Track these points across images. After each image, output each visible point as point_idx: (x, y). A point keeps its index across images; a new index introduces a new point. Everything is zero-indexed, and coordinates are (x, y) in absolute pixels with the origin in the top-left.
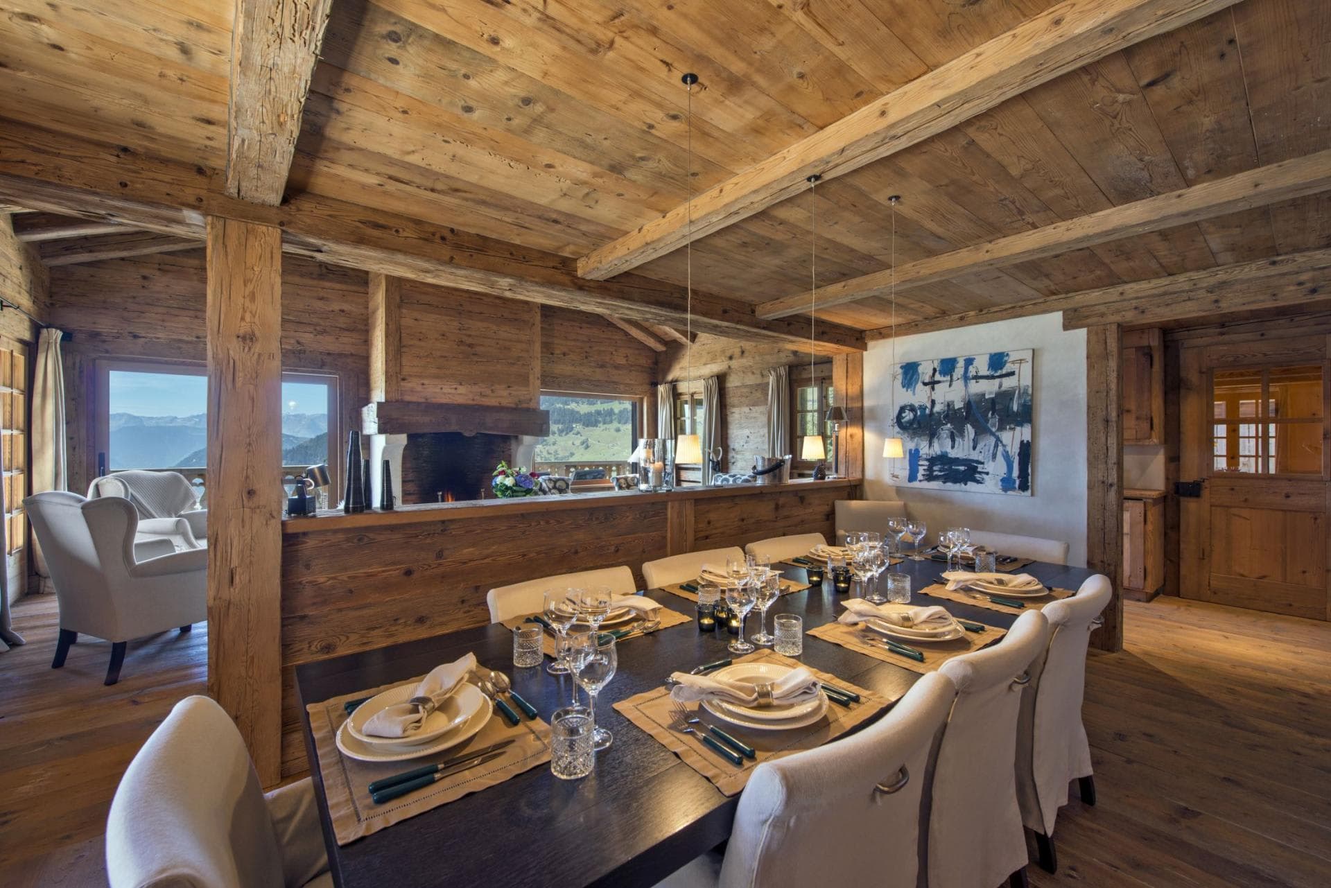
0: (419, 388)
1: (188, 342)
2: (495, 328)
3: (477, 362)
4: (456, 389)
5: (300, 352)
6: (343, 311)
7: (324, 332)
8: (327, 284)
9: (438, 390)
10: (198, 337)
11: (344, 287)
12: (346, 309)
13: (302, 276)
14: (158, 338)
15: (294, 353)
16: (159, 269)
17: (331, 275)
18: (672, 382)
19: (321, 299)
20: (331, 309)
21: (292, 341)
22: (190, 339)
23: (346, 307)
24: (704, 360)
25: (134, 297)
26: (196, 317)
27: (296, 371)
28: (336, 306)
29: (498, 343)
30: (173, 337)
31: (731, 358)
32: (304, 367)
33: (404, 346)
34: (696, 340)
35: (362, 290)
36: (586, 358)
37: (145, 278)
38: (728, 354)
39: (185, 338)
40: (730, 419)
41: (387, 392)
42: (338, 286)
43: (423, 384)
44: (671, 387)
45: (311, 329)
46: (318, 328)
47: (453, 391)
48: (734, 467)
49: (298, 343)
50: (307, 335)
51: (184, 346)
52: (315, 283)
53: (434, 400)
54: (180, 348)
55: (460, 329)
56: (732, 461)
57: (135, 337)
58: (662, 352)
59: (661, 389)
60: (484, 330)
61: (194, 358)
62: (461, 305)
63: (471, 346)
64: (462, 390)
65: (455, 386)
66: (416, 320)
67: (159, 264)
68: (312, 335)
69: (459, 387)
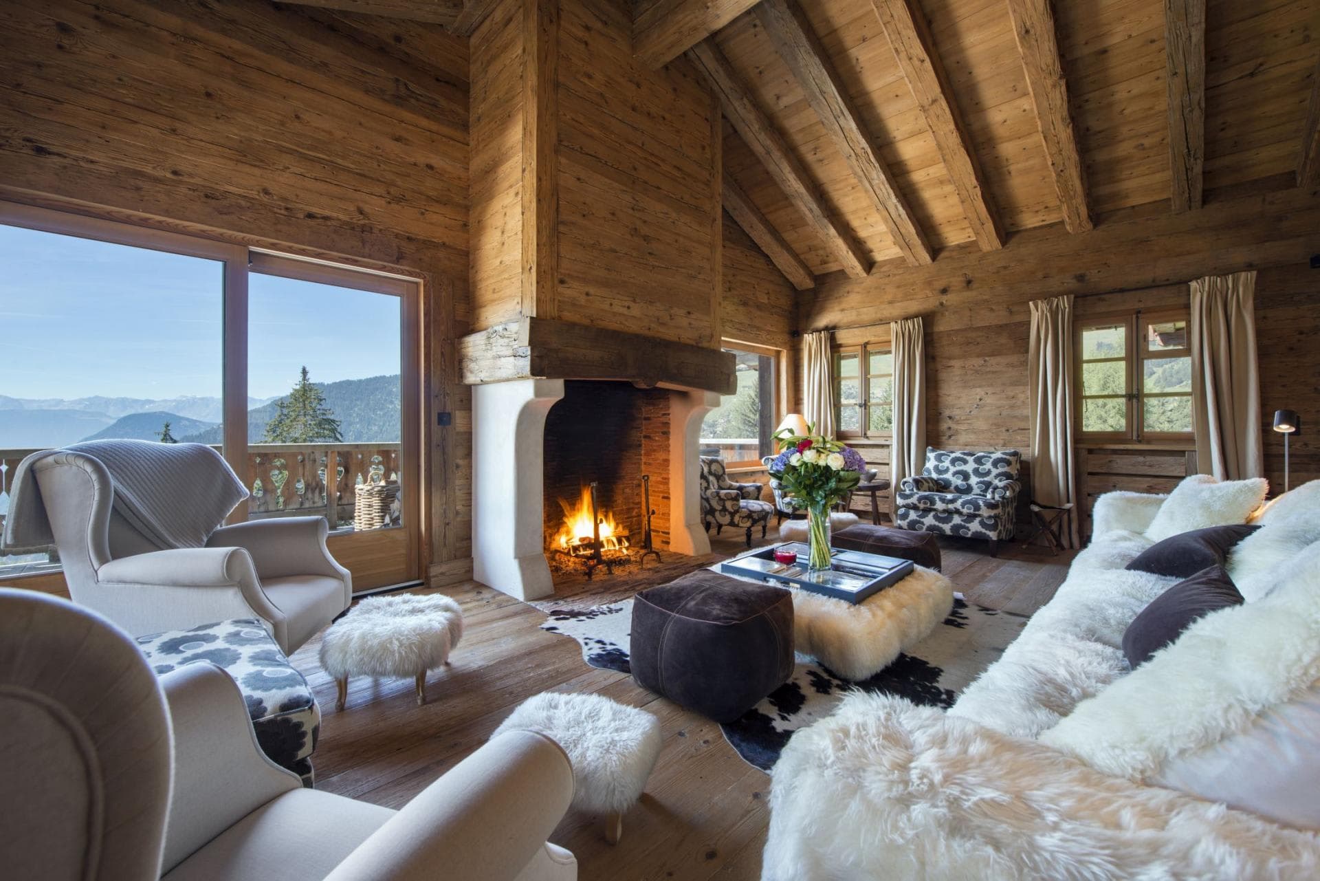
0: (582, 300)
1: (157, 180)
2: (674, 215)
3: (654, 267)
4: (629, 308)
5: (363, 229)
6: (430, 167)
7: (400, 199)
8: (406, 115)
9: (607, 307)
10: (175, 173)
11: (434, 126)
12: (435, 165)
13: (367, 92)
14: (92, 162)
15: (353, 229)
16: (97, 18)
17: (413, 101)
18: (826, 328)
19: (398, 139)
20: (413, 160)
21: (352, 208)
22: (159, 173)
23: (436, 161)
24: (889, 297)
25: (39, 66)
26: (174, 131)
27: (355, 263)
28: (421, 157)
29: (676, 241)
30: (125, 164)
31: (944, 291)
32: (370, 257)
33: (563, 223)
34: (874, 270)
35: (458, 134)
36: (730, 290)
37: (63, 28)
38: (940, 284)
39: (149, 170)
40: (943, 375)
41: (539, 301)
42: (424, 122)
43: (587, 294)
44: (829, 336)
45: (381, 190)
46: (392, 190)
47: (625, 311)
48: (951, 442)
49: (361, 212)
50: (375, 200)
51: (146, 186)
52: (388, 108)
53: (603, 324)
54: (138, 189)
55: (633, 209)
56: (948, 433)
57: (40, 151)
58: (808, 290)
59: (809, 339)
60: (661, 215)
61: (167, 213)
62: (635, 169)
63: (646, 238)
64: (636, 311)
65: (626, 304)
66: (579, 179)
67: (97, 8)
68: (383, 202)
69: (632, 304)
